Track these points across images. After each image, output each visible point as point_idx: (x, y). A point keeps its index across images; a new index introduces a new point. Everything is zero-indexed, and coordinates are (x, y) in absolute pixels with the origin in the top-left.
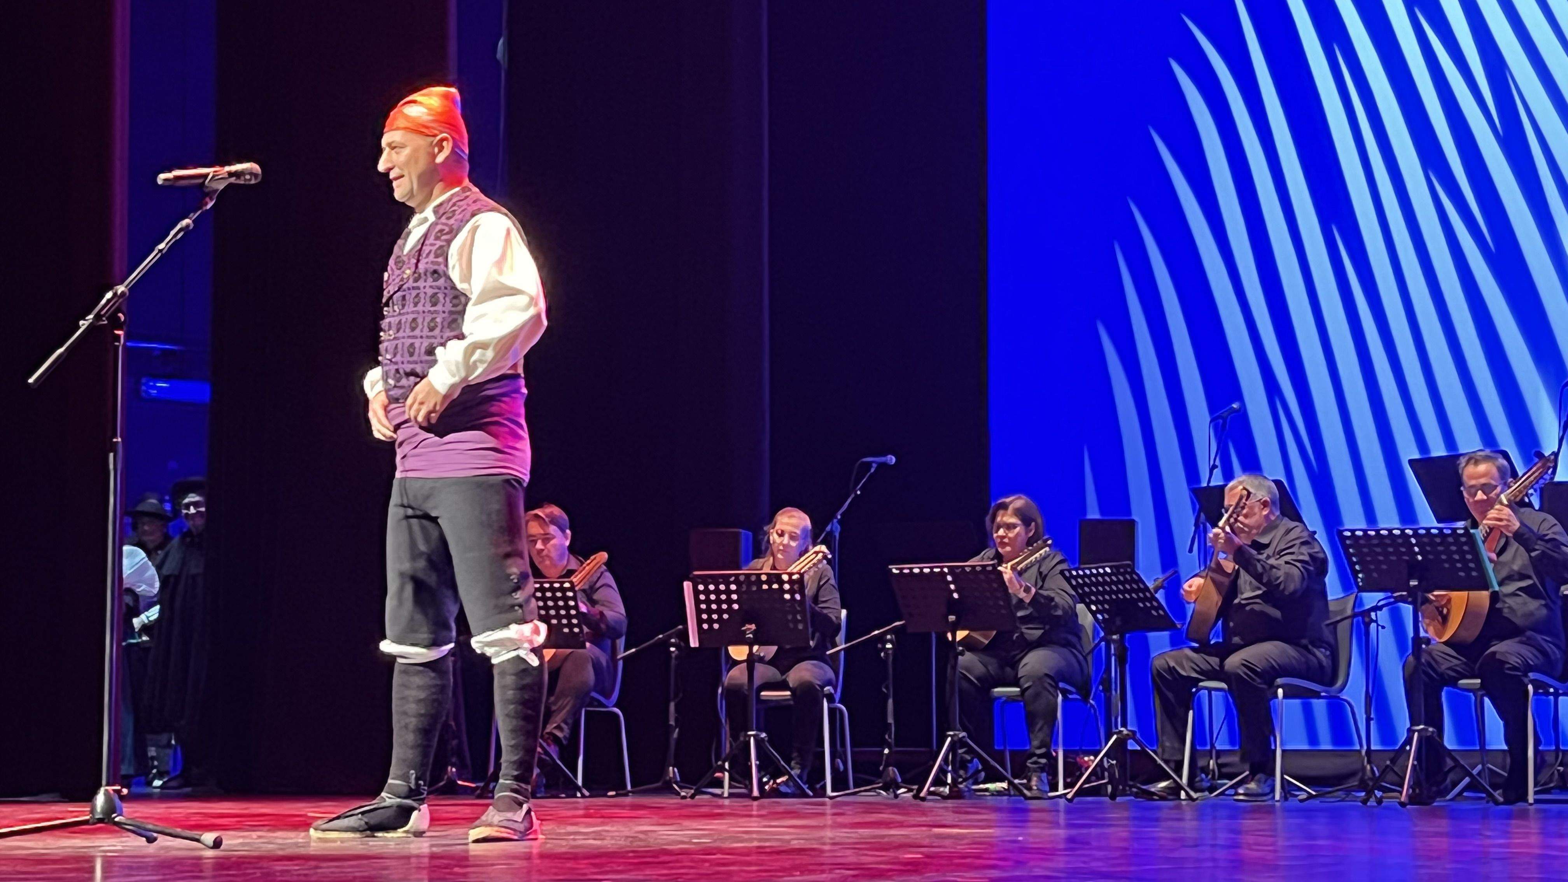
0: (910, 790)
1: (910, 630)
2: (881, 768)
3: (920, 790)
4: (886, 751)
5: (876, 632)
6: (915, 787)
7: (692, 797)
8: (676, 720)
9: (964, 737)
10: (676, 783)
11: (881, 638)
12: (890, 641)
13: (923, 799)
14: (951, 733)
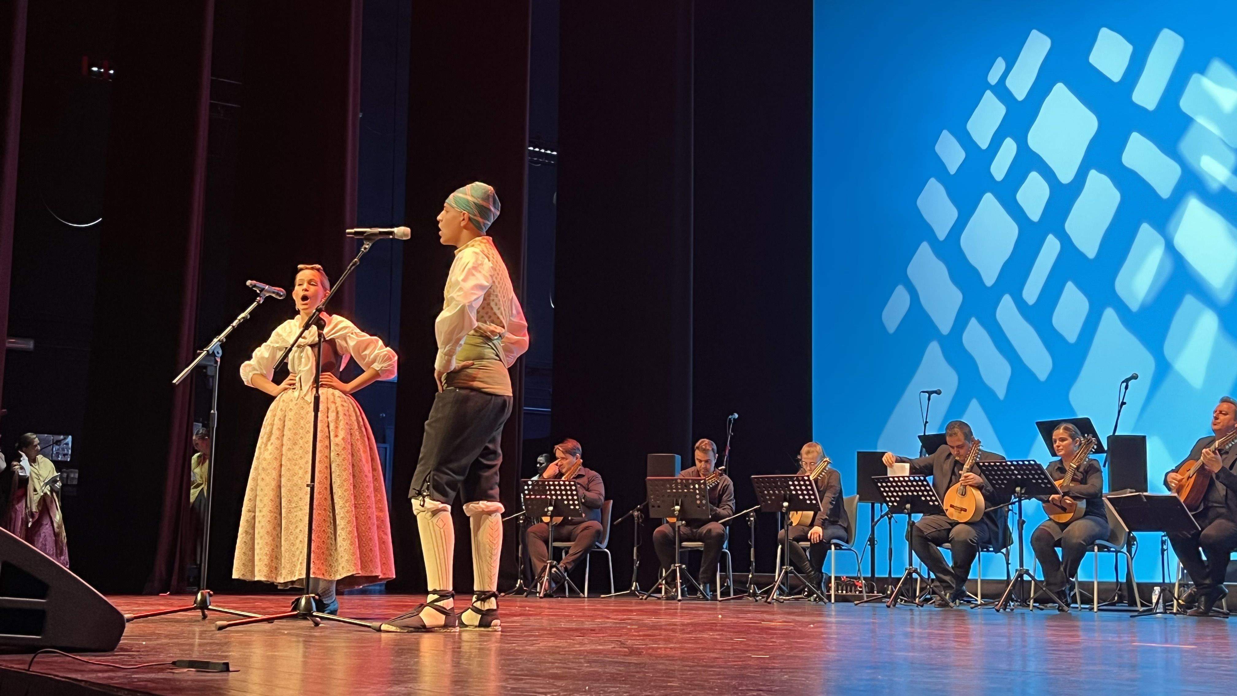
0: (763, 598)
1: (763, 510)
2: (748, 586)
3: (768, 598)
4: (750, 576)
5: (745, 511)
6: (766, 596)
7: (646, 599)
8: (638, 556)
9: (792, 569)
10: (638, 591)
11: (747, 514)
12: (752, 517)
13: (770, 603)
14: (785, 567)
